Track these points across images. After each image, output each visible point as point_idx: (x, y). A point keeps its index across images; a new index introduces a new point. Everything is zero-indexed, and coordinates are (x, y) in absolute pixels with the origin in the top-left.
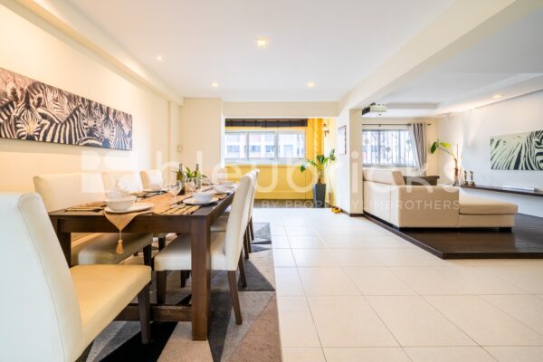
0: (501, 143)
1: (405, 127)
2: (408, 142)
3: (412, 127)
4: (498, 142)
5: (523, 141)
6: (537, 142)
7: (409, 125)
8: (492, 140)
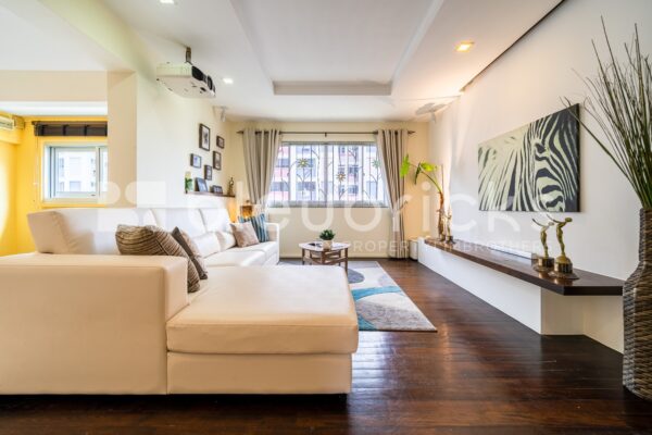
0: (491, 156)
1: (370, 138)
2: (376, 164)
3: (380, 136)
4: (488, 152)
5: (518, 146)
6: (537, 145)
7: (376, 133)
8: (480, 151)
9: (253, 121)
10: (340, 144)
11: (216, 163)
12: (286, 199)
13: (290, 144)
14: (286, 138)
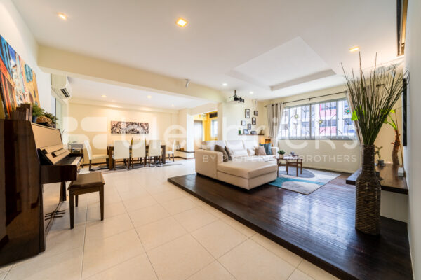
9: (271, 100)
10: (320, 103)
11: (254, 122)
12: (287, 135)
13: (290, 107)
14: (287, 105)
